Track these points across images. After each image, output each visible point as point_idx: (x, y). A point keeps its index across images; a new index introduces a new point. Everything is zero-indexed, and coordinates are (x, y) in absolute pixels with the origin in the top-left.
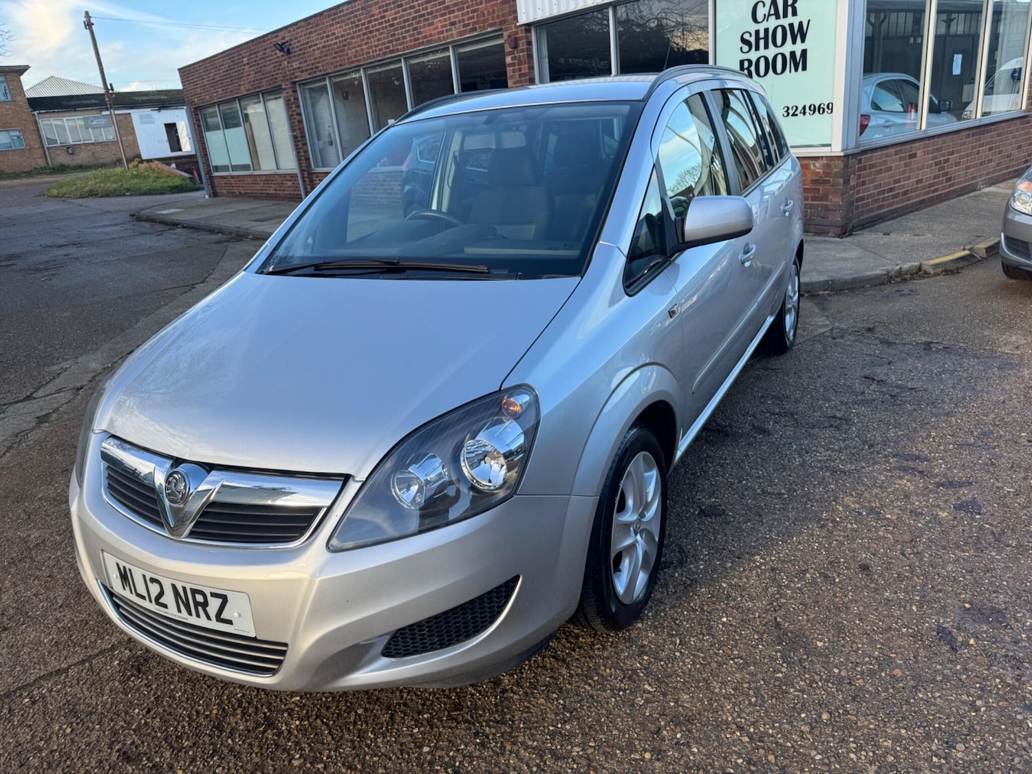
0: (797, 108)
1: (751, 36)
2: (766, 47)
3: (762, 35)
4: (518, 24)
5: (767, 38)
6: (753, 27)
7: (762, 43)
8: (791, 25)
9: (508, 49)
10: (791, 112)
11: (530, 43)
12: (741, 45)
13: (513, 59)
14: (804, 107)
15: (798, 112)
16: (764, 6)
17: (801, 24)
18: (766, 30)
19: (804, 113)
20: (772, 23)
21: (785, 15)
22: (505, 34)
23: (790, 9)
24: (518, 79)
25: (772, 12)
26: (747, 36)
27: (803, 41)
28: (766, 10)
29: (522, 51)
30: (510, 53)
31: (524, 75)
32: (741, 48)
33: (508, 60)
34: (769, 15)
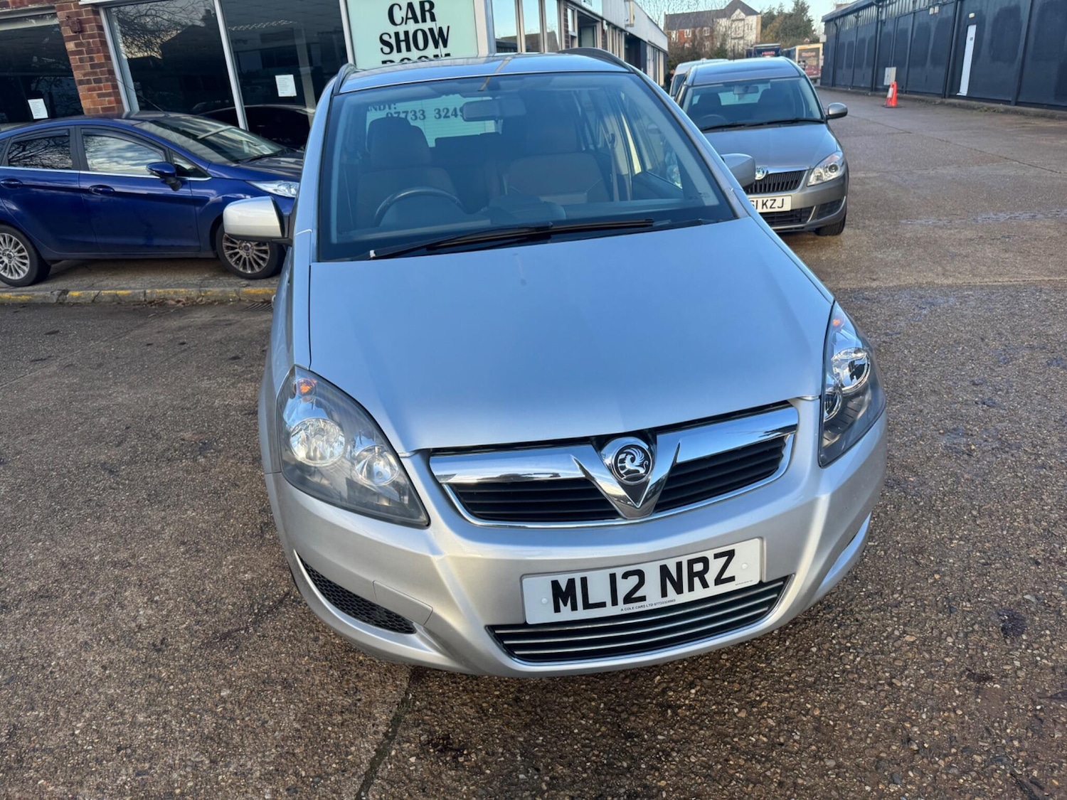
0: (448, 110)
1: (390, 37)
2: (408, 49)
3: (402, 37)
4: (80, 3)
5: (409, 41)
6: (392, 30)
7: (403, 45)
8: (431, 30)
9: (67, 32)
10: (443, 114)
11: (101, 28)
12: (382, 46)
13: (77, 45)
14: (455, 110)
15: (450, 114)
16: (401, 9)
17: (441, 29)
18: (406, 33)
19: (456, 115)
20: (411, 27)
21: (424, 20)
22: (58, 13)
23: (428, 15)
24: (89, 70)
25: (410, 15)
26: (386, 38)
27: (445, 46)
28: (403, 13)
29: (92, 36)
30: (71, 39)
31: (100, 65)
32: (382, 49)
33: (70, 46)
34: (407, 18)
